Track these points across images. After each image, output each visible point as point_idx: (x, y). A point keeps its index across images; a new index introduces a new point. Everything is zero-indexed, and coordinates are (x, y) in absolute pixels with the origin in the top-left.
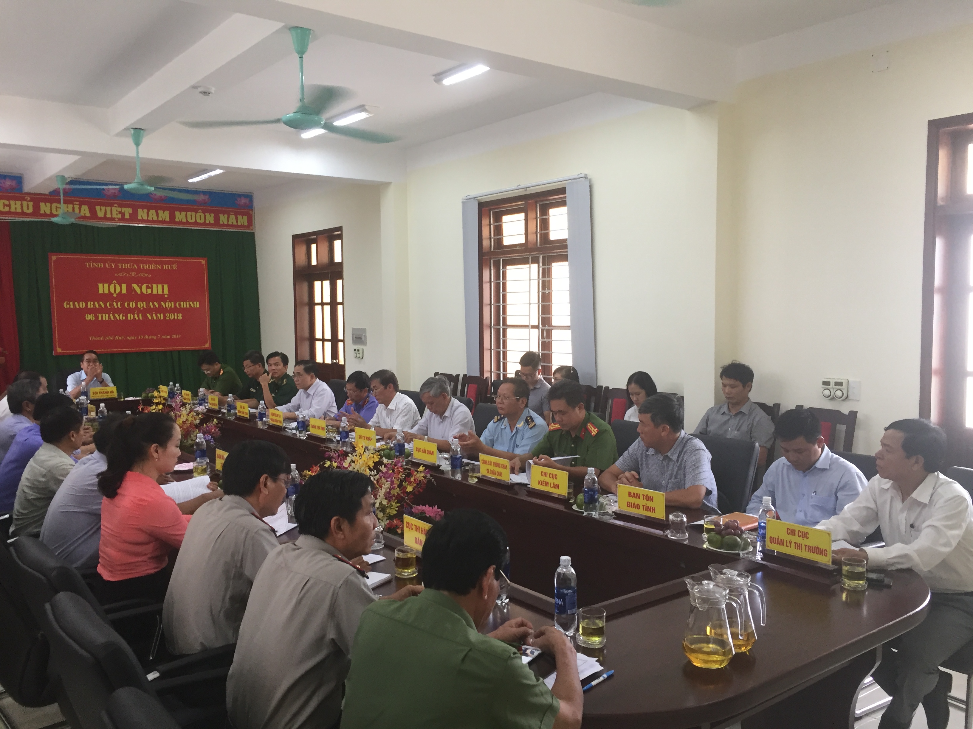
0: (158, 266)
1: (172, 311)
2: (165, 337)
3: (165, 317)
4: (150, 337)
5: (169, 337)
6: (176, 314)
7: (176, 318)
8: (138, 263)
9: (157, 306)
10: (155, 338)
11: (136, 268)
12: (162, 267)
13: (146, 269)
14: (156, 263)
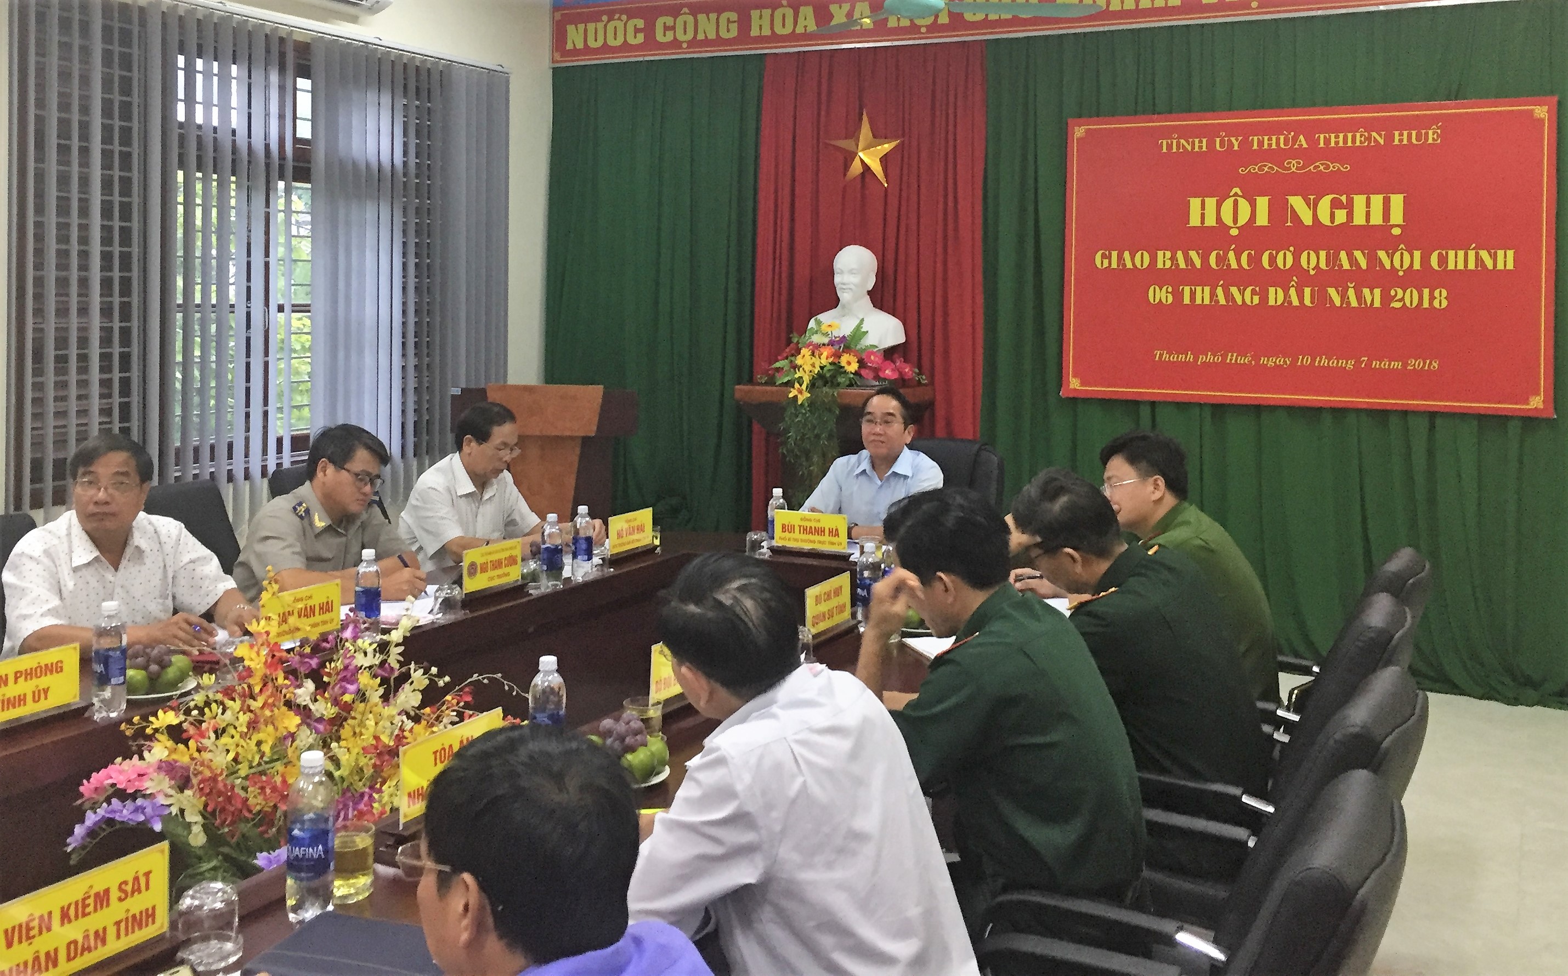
0: (1374, 134)
1: (1412, 279)
2: (1385, 364)
3: (1387, 298)
4: (1333, 363)
5: (1397, 365)
6: (1426, 292)
7: (1426, 304)
8: (1310, 130)
9: (1363, 264)
10: (1350, 365)
11: (1305, 145)
12: (1389, 138)
13: (1337, 148)
14: (1370, 125)
